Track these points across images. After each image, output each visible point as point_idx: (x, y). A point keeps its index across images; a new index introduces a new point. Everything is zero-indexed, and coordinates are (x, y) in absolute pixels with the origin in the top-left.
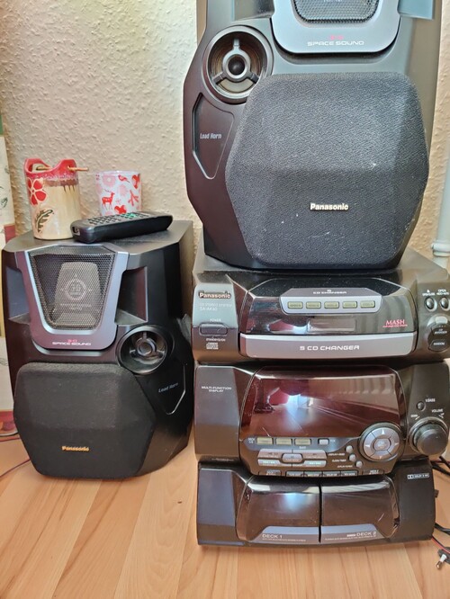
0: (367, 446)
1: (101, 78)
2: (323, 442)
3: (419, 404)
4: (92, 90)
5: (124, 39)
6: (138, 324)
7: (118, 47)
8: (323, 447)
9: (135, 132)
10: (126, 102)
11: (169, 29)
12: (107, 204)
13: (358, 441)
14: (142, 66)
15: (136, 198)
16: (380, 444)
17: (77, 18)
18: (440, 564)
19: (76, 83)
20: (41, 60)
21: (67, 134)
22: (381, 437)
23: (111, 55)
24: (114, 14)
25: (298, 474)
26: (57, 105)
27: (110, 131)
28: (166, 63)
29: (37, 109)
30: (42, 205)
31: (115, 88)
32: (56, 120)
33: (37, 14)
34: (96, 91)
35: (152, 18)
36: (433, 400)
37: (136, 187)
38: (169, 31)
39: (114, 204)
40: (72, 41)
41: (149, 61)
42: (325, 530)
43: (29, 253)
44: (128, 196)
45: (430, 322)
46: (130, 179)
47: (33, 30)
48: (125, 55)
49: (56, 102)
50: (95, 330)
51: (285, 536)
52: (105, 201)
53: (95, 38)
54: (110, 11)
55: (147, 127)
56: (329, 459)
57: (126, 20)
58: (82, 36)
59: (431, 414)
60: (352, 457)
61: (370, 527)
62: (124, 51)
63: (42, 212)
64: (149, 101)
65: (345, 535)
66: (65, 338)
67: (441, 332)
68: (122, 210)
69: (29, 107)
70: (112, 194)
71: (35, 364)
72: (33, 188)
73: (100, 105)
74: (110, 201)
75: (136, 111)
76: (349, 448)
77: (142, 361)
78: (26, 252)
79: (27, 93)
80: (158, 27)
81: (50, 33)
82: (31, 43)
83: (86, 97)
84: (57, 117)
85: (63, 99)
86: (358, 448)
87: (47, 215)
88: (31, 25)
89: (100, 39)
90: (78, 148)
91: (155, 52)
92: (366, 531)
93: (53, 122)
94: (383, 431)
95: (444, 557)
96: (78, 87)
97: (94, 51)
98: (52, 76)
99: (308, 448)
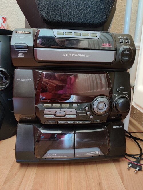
0: (95, 106)
2: (75, 105)
3: (117, 89)
8: (75, 108)
13: (91, 105)
16: (101, 106)
18: (129, 168)
22: (101, 102)
25: (63, 123)
36: (123, 87)
37: (4, 22)
42: (76, 151)
45: (121, 48)
46: (1, 18)
51: (57, 155)
56: (77, 114)
59: (122, 94)
60: (88, 113)
61: (97, 149)
65: (85, 153)
67: (126, 52)
76: (87, 108)
86: (91, 108)
94: (102, 99)
95: (130, 165)
99: (68, 108)
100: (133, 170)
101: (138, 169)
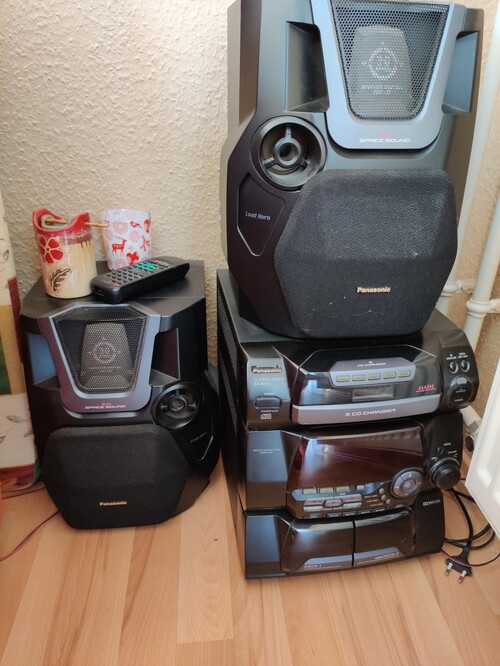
0: (397, 487)
1: (99, 108)
2: (360, 487)
3: (438, 448)
4: (90, 120)
5: (127, 65)
6: (171, 383)
7: (120, 74)
8: (360, 492)
9: (141, 168)
10: (129, 135)
11: (177, 57)
12: (119, 251)
13: (390, 484)
14: (148, 96)
15: (147, 242)
16: (407, 485)
17: (71, 39)
18: (448, 571)
19: (71, 112)
20: (28, 85)
21: (61, 168)
22: (408, 479)
23: (112, 83)
24: (115, 37)
25: (337, 515)
26: (48, 136)
27: (111, 166)
28: (174, 95)
29: (26, 140)
30: (58, 264)
31: (116, 120)
32: (48, 153)
33: (21, 32)
34: (95, 121)
35: (159, 44)
36: (449, 444)
37: (147, 231)
38: (178, 60)
39: (126, 250)
40: (66, 65)
41: (155, 91)
42: (357, 556)
43: (54, 319)
44: (141, 242)
45: (453, 384)
46: (142, 224)
47: (18, 50)
48: (128, 84)
49: (47, 133)
50: (129, 393)
51: (323, 565)
52: (115, 248)
53: (92, 63)
54: (111, 34)
55: (153, 163)
56: (364, 501)
57: (128, 45)
58: (77, 60)
59: (447, 455)
60: (383, 497)
61: (394, 549)
62: (127, 79)
63: (59, 271)
64: (155, 135)
65: (373, 558)
66: (98, 402)
67: (461, 391)
68: (134, 257)
69: (15, 138)
70: (124, 241)
71: (69, 430)
72: (47, 246)
73: (99, 137)
74: (122, 247)
75: (142, 144)
76: (381, 490)
77: (173, 416)
78: (50, 317)
79: (13, 122)
80: (166, 55)
81: (39, 55)
82: (16, 65)
83: (82, 128)
84: (49, 149)
85: (55, 130)
86: (389, 488)
87: (64, 274)
88: (16, 44)
89: (99, 64)
90: (75, 183)
91: (163, 82)
92: (391, 553)
93: (45, 155)
94: (410, 474)
95: (451, 565)
96: (73, 116)
97: (92, 77)
98: (43, 103)
99: (347, 494)
100: (454, 573)
101: (464, 572)
